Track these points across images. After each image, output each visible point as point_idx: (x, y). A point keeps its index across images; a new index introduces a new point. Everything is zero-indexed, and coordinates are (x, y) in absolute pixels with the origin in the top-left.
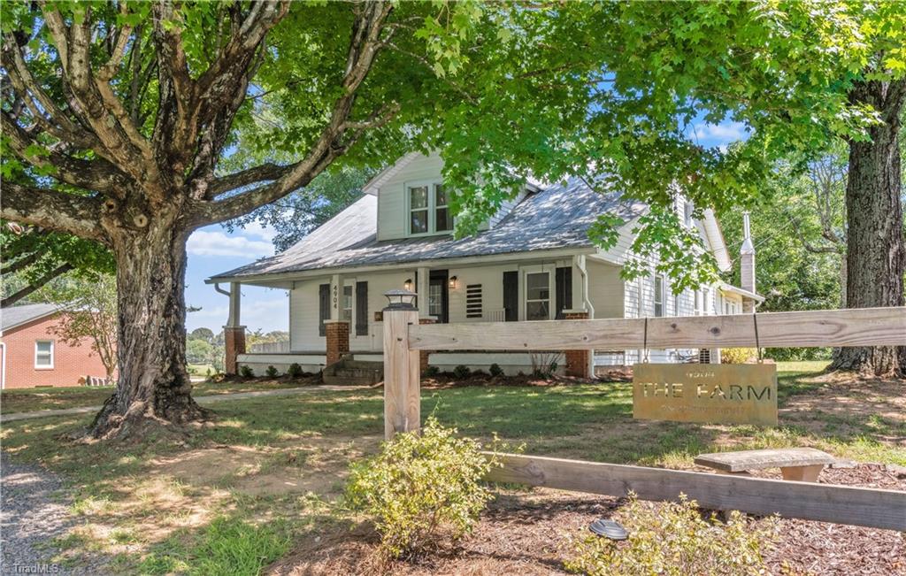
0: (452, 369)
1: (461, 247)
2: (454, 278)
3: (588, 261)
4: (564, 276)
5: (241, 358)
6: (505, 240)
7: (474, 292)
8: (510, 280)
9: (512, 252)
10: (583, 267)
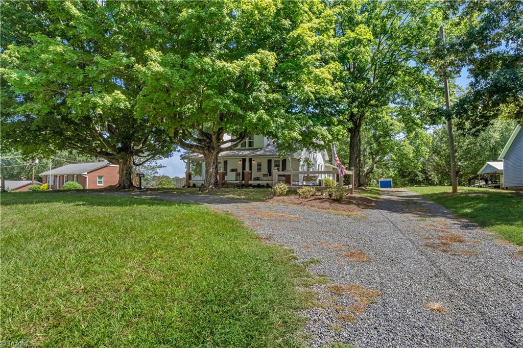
0: (256, 185)
1: (258, 153)
2: (254, 161)
3: (291, 158)
4: (284, 161)
5: (190, 181)
6: (269, 151)
7: (259, 165)
8: (270, 162)
9: (272, 155)
10: (290, 160)
